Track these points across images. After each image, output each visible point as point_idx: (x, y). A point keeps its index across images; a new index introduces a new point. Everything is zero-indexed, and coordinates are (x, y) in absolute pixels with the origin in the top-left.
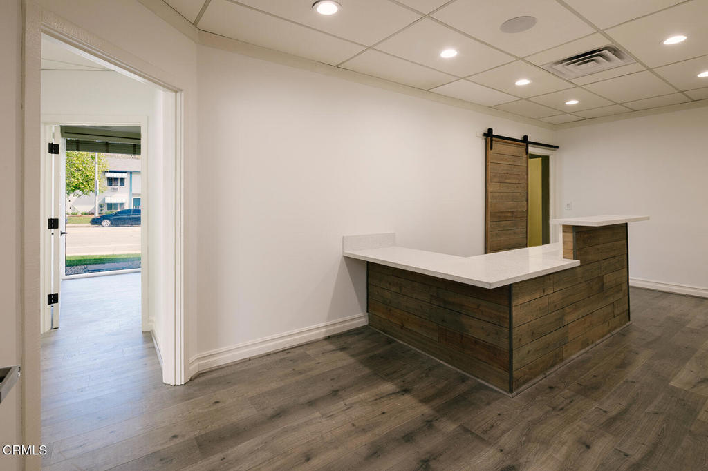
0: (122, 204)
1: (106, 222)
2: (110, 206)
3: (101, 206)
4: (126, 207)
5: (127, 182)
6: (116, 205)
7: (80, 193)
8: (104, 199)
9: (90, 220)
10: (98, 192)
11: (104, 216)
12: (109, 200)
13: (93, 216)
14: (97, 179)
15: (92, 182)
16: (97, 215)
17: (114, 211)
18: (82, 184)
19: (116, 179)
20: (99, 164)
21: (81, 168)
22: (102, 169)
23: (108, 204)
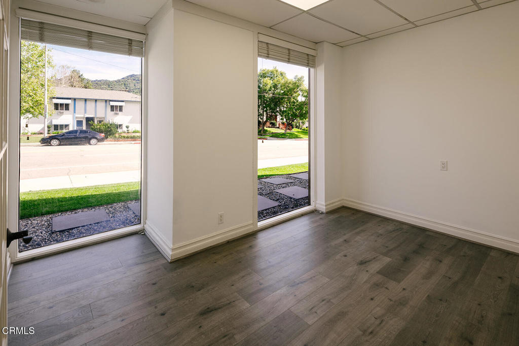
0: (67, 126)
1: (55, 142)
2: (56, 127)
3: (49, 127)
4: (71, 129)
5: (71, 107)
6: (62, 127)
7: (30, 116)
8: (51, 121)
9: (40, 139)
10: (47, 115)
11: (53, 136)
12: (55, 122)
13: (42, 136)
14: (46, 104)
15: (42, 106)
16: (46, 135)
17: (60, 132)
18: (33, 108)
19: (62, 105)
20: (48, 91)
21: (31, 94)
22: (51, 96)
23: (55, 125)
